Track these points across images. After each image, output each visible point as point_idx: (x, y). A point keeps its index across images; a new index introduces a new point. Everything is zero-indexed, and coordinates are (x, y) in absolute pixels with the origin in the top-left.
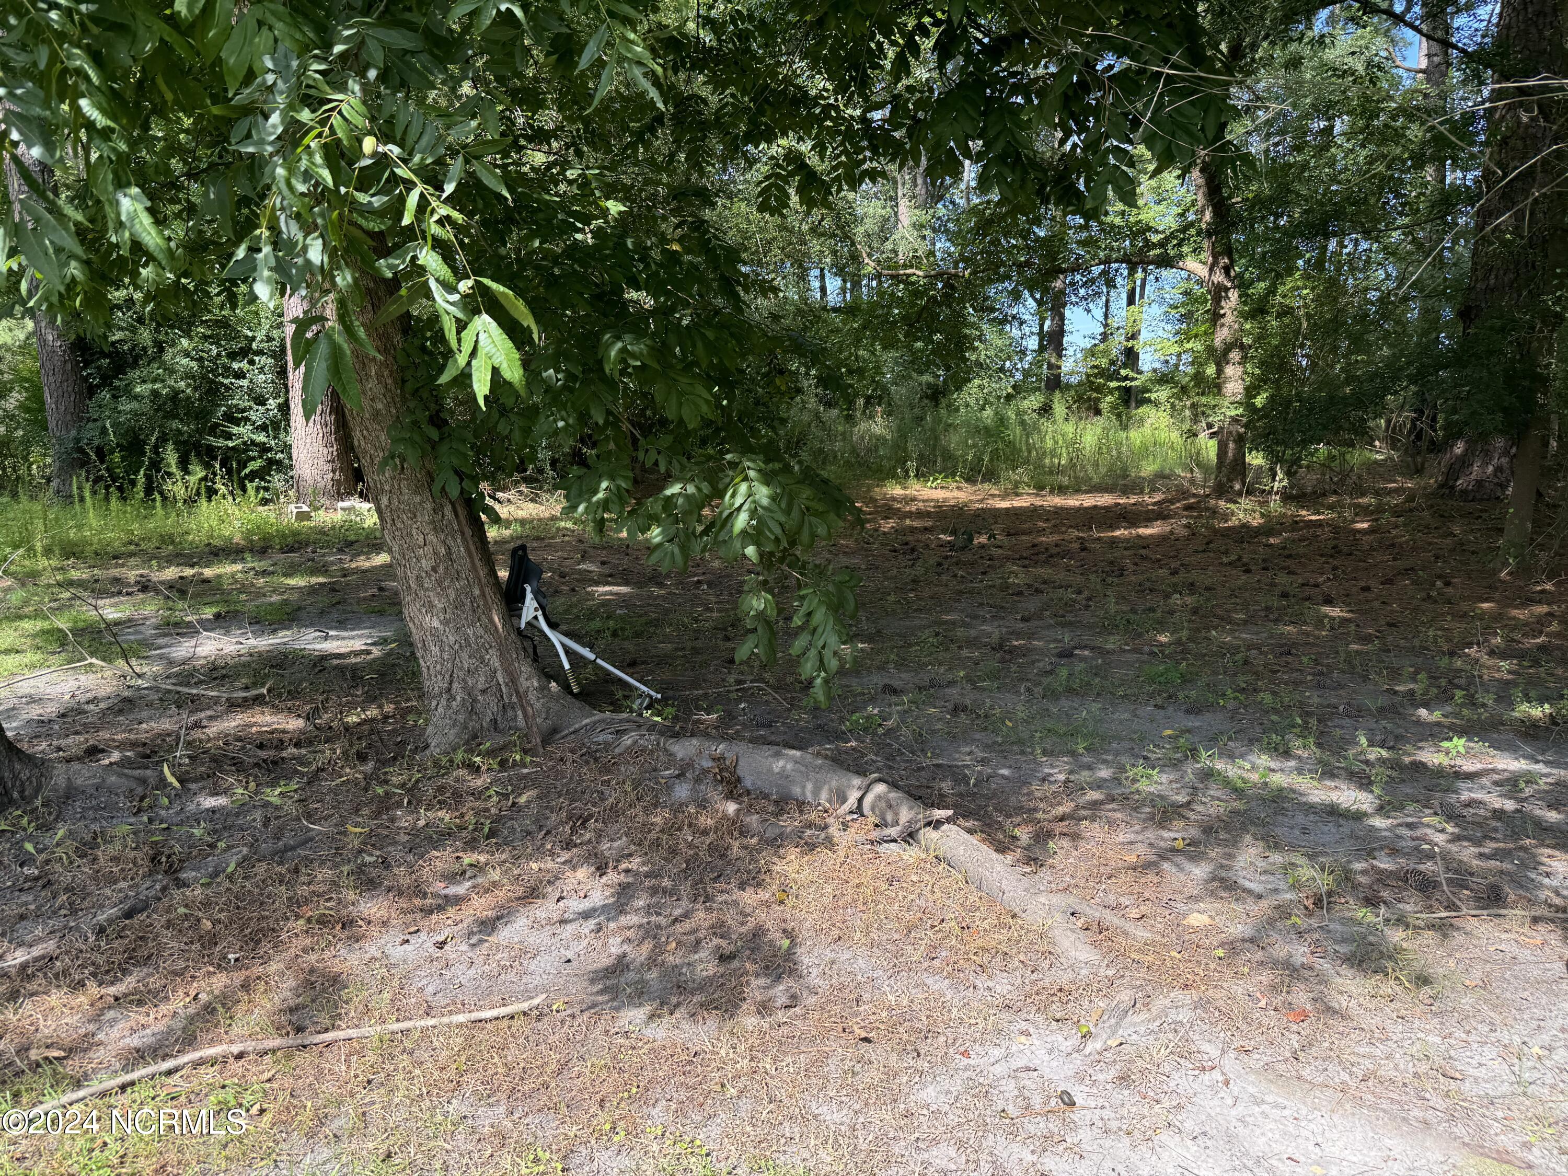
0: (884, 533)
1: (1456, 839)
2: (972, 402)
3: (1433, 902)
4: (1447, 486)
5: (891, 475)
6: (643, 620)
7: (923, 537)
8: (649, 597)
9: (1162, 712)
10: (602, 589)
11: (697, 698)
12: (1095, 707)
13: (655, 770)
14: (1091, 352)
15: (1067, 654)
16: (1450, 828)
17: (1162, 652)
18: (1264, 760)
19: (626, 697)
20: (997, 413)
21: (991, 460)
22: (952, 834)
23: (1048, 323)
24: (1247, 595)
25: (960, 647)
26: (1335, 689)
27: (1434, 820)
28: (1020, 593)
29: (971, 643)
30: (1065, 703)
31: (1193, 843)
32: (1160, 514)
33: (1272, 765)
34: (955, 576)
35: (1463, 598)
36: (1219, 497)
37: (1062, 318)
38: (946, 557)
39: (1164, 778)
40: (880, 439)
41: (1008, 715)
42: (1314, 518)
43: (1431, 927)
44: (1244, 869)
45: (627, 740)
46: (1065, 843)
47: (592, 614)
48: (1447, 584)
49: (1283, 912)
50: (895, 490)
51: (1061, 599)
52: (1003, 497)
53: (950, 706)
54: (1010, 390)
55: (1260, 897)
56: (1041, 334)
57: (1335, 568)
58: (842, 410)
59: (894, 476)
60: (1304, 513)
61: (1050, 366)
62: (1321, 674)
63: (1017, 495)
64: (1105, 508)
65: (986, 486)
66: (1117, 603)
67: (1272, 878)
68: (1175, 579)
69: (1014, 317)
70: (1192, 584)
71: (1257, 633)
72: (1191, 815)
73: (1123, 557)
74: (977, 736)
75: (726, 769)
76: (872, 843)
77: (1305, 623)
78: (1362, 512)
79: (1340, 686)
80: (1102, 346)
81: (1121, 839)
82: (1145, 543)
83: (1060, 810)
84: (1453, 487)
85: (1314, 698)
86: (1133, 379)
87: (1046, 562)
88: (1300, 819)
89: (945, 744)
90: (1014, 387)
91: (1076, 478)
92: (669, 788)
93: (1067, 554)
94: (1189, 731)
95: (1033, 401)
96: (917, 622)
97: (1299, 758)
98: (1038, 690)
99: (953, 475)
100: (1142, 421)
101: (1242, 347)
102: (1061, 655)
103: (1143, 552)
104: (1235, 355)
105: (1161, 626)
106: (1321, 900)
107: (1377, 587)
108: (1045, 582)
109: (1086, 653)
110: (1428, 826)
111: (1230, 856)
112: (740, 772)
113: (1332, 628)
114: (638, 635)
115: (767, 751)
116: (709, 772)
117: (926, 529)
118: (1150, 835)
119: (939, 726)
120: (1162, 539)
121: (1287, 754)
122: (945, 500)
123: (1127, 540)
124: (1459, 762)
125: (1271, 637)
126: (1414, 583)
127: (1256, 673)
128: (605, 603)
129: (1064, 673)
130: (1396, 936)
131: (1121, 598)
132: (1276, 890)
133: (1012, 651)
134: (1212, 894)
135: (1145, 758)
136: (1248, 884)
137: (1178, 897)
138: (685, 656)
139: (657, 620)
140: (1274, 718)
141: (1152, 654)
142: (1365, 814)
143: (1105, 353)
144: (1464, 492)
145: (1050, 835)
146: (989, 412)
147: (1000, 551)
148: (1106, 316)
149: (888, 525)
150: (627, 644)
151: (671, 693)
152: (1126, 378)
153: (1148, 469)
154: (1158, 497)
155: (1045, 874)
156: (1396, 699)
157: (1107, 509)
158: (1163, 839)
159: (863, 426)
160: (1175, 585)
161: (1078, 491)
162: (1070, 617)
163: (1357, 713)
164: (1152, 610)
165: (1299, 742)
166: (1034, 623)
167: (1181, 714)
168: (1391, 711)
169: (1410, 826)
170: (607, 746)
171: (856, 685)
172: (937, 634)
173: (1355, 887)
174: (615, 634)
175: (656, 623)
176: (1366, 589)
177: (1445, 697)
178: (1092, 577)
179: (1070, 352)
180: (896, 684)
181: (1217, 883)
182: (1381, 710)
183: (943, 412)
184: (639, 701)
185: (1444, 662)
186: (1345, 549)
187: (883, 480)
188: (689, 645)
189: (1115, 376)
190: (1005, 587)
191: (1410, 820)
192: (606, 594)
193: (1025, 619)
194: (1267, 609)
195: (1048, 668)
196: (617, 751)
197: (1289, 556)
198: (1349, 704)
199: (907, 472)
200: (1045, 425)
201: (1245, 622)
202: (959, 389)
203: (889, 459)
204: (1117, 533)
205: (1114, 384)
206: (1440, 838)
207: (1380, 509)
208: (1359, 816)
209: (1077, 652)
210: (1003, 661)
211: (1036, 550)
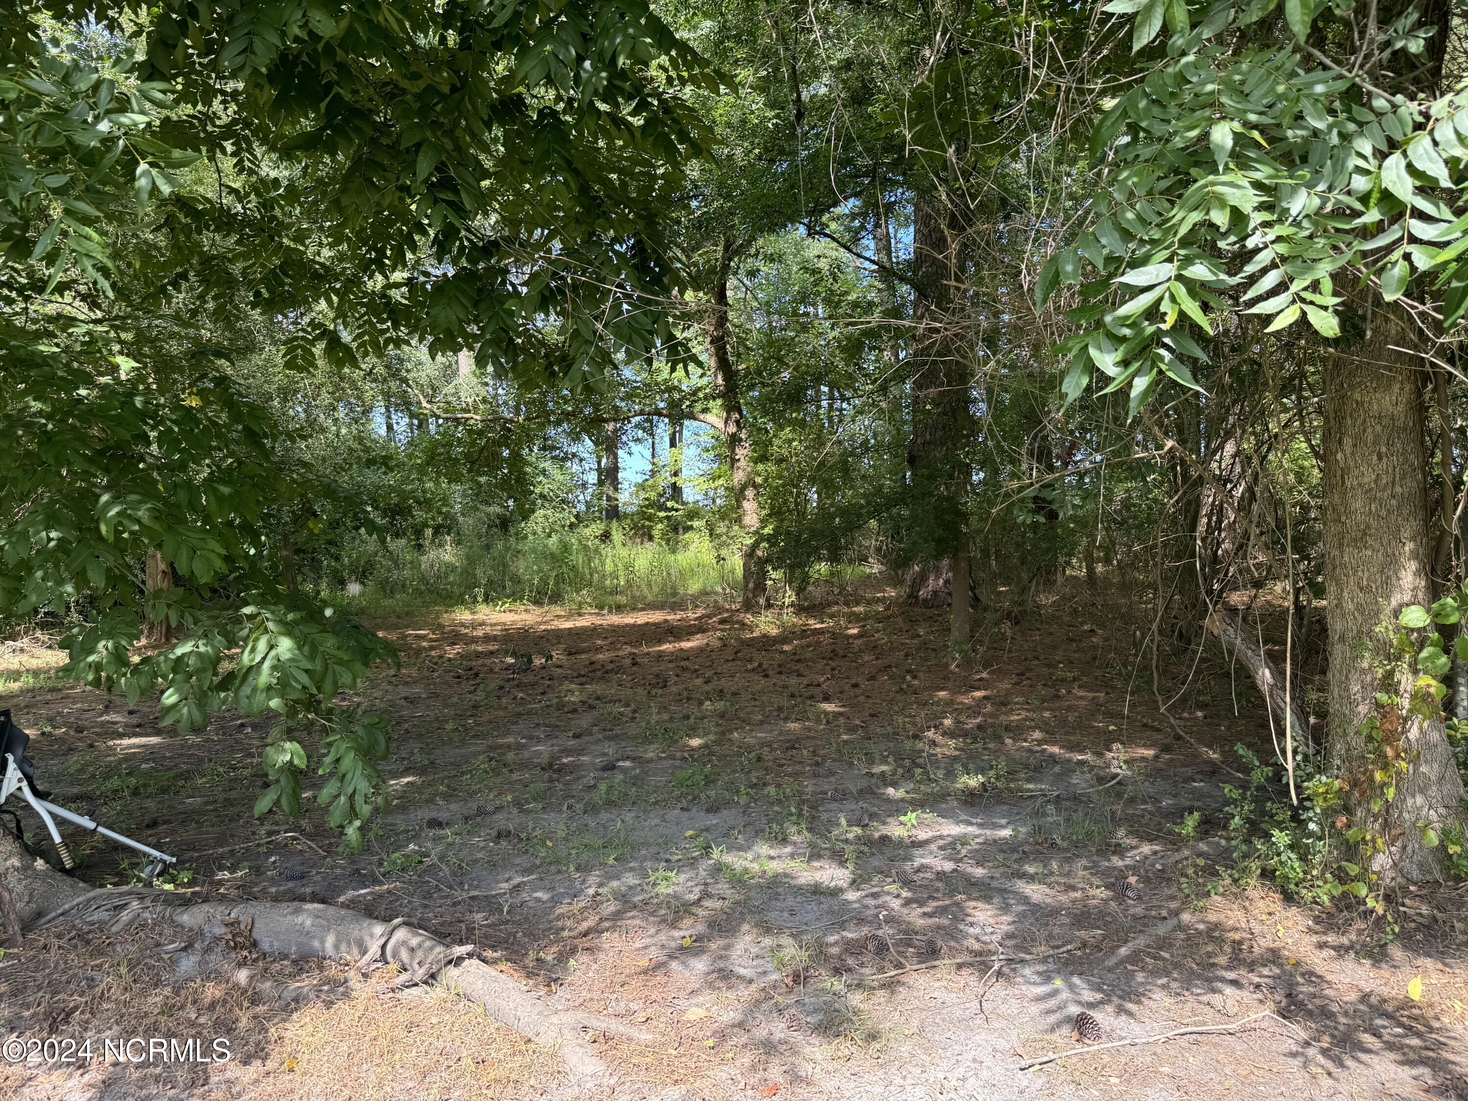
0: (450, 660)
1: (908, 902)
2: (539, 530)
3: (886, 964)
4: (913, 595)
5: (460, 601)
6: (171, 774)
7: (488, 661)
8: (182, 747)
9: (686, 814)
10: (126, 742)
11: (222, 857)
12: (629, 817)
13: (158, 945)
14: (642, 487)
15: (610, 767)
16: (905, 894)
17: (692, 756)
18: (764, 849)
19: (133, 866)
20: (561, 541)
21: (557, 583)
22: (472, 969)
23: (604, 461)
24: (765, 698)
25: (511, 771)
26: (827, 776)
27: (893, 888)
28: (574, 711)
29: (524, 766)
30: (604, 816)
31: (699, 939)
32: (700, 629)
33: (772, 853)
34: (515, 698)
35: (925, 689)
36: (747, 611)
37: (616, 457)
38: (509, 680)
39: (682, 877)
40: (451, 568)
41: (550, 835)
42: (818, 626)
43: (883, 986)
44: (740, 956)
45: (125, 916)
46: (584, 958)
47: (110, 772)
48: (915, 677)
49: (766, 994)
50: (463, 615)
51: (610, 714)
52: (569, 617)
53: (494, 833)
54: (573, 520)
55: (751, 981)
56: (599, 470)
57: (833, 669)
58: (410, 540)
59: (463, 602)
60: (811, 622)
61: (609, 498)
62: (817, 764)
63: (580, 615)
64: (654, 624)
65: (553, 607)
66: (659, 713)
67: (761, 961)
68: (707, 688)
69: (574, 455)
70: (721, 691)
71: (771, 731)
72: (701, 912)
73: (668, 669)
74: (518, 861)
75: (240, 934)
76: (393, 991)
77: (808, 719)
78: (854, 618)
79: (831, 773)
80: (650, 482)
81: (638, 945)
82: (684, 656)
83: (585, 925)
84: (917, 597)
85: (809, 786)
86: (677, 510)
87: (602, 678)
88: (790, 901)
89: (485, 873)
90: (577, 516)
91: (633, 597)
92: (173, 963)
93: (620, 670)
94: (707, 830)
95: (596, 528)
96: (473, 749)
97: (795, 843)
98: (579, 807)
99: (521, 599)
100: (686, 546)
101: (755, 486)
102: (604, 769)
103: (683, 663)
104: (750, 493)
105: (693, 732)
106: (799, 976)
107: (864, 684)
108: (598, 698)
109: (628, 764)
110: (888, 893)
111: (728, 947)
112: (256, 935)
113: (828, 722)
114: (163, 790)
115: (286, 908)
116: (220, 939)
117: (492, 653)
118: (662, 937)
119: (479, 855)
120: (701, 650)
121: (784, 841)
122: (514, 622)
123: (672, 653)
124: (914, 832)
125: (781, 733)
126: (891, 678)
127: (766, 769)
128: (128, 758)
129: (603, 787)
130: (856, 999)
131: (663, 708)
132: (765, 973)
133: (561, 770)
134: (711, 986)
135: (667, 861)
136: (742, 971)
137: (682, 994)
138: (216, 810)
139: (188, 771)
140: (776, 808)
141: (684, 759)
142: (841, 890)
143: (653, 487)
144: (925, 601)
145: (573, 951)
146: (554, 538)
147: (560, 671)
148: (653, 456)
149: (452, 652)
150: (150, 804)
151: (187, 855)
152: (672, 509)
153: (694, 587)
154: (700, 612)
155: (562, 993)
156: (874, 781)
157: (657, 625)
158: (674, 939)
159: (432, 554)
160: (707, 693)
161: (634, 609)
162: (617, 730)
163: (841, 796)
164: (687, 717)
165: (794, 829)
166: (586, 739)
167: (702, 814)
168: (868, 792)
169: (875, 896)
170: (102, 926)
171: (400, 822)
172: (491, 759)
173: (827, 958)
174: (135, 792)
175: (187, 776)
176: (856, 686)
177: (908, 775)
178: (640, 690)
179: (625, 485)
180: (443, 816)
181: (715, 975)
182: (861, 791)
183: (512, 539)
184: (150, 868)
185: (908, 744)
186: (841, 652)
187: (452, 606)
188: (222, 796)
189: (662, 507)
190: (560, 706)
191: (875, 890)
192: (130, 747)
193: (576, 736)
194: (780, 709)
195: (592, 782)
196: (114, 929)
197: (799, 661)
198: (836, 790)
199: (475, 597)
200: (606, 550)
201: (762, 722)
202: (525, 518)
203: (460, 586)
204: (664, 647)
205: (662, 514)
206: (895, 904)
207: (867, 617)
208: (835, 892)
209: (621, 764)
210: (551, 780)
211: (593, 667)
